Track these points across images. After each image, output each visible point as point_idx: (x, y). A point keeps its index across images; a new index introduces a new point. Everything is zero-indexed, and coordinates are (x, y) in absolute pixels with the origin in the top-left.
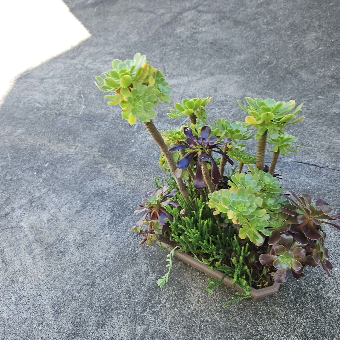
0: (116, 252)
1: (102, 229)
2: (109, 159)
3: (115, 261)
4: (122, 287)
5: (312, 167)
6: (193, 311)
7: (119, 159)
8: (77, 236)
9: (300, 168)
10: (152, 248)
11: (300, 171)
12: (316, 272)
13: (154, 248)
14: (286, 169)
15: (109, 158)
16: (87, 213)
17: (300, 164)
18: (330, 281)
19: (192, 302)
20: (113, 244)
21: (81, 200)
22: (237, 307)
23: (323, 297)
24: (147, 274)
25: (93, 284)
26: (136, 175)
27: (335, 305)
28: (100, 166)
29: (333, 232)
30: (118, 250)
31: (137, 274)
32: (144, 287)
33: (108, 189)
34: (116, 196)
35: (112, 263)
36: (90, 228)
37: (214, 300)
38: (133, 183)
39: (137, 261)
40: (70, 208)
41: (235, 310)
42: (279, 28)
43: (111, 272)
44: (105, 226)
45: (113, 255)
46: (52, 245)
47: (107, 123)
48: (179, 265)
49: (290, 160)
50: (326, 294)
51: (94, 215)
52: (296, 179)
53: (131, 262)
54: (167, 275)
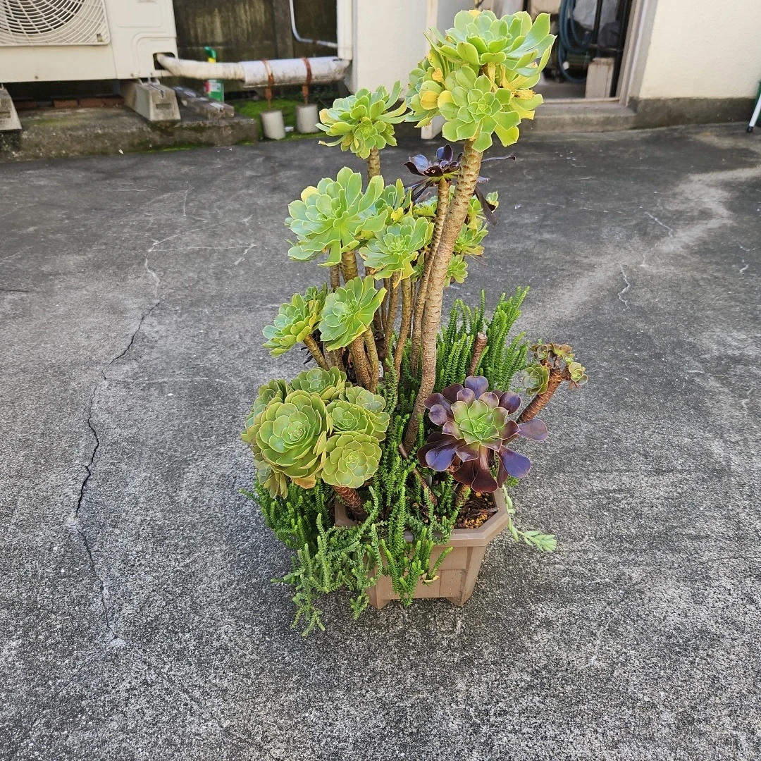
0: (577, 731)
3: (597, 716)
4: (617, 652)
5: (92, 485)
9: (100, 499)
10: (490, 653)
11: (110, 498)
13: (487, 648)
14: (107, 518)
17: (83, 503)
24: (548, 624)
30: (568, 731)
31: (568, 643)
35: (606, 718)
39: (543, 663)
43: (623, 703)
45: (589, 734)
52: (136, 498)
53: (560, 674)
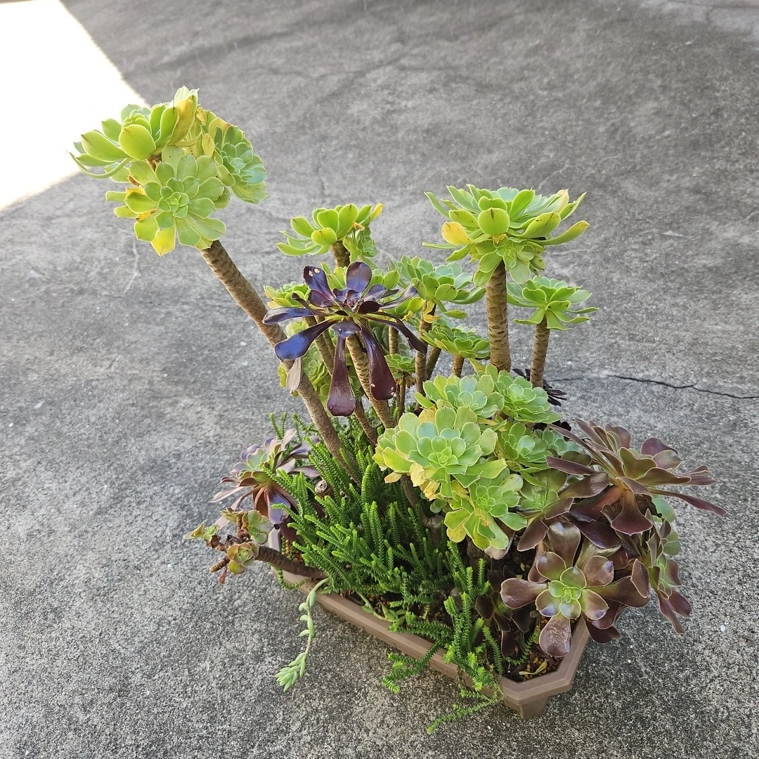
0: (185, 607)
1: (156, 551)
2: (186, 387)
3: (180, 629)
4: (196, 692)
5: (655, 388)
6: (369, 749)
7: (208, 384)
8: (93, 570)
9: (629, 392)
10: (273, 592)
11: (628, 398)
12: (673, 639)
13: (279, 593)
14: (597, 394)
15: (186, 384)
16: (125, 513)
17: (627, 381)
18: (708, 658)
19: (368, 724)
20: (180, 587)
21: (112, 483)
22: (479, 733)
23: (694, 702)
24: (259, 658)
25: (123, 690)
26: (246, 421)
27: (722, 721)
28: (162, 402)
29: (711, 539)
30: (190, 600)
31: (233, 658)
32: (249, 690)
33: (178, 456)
34: (194, 472)
35: (174, 634)
36: (128, 548)
37: (421, 717)
38: (238, 439)
39: (237, 624)
40: (83, 504)
41: (475, 742)
42: (574, 95)
43: (170, 656)
44: (162, 545)
45: (178, 613)
46: (31, 594)
47: (186, 307)
48: (339, 632)
49: (605, 373)
50: (700, 692)
51: (139, 518)
52: (619, 415)
53: (221, 629)
54: (301, 657)
